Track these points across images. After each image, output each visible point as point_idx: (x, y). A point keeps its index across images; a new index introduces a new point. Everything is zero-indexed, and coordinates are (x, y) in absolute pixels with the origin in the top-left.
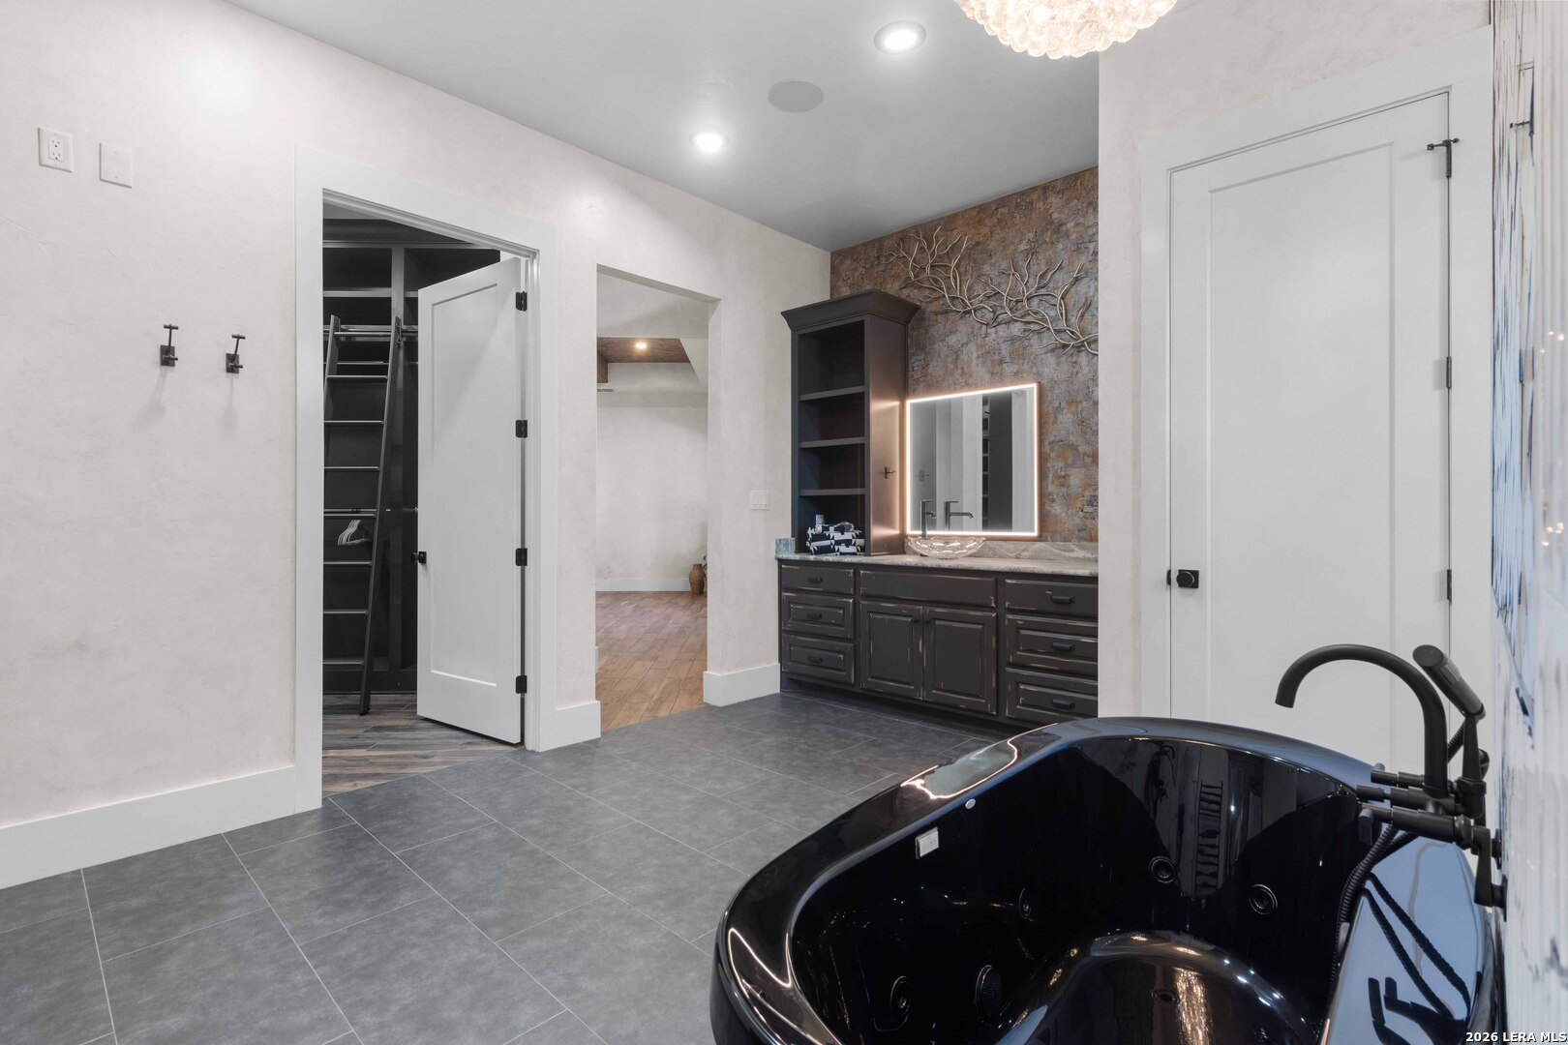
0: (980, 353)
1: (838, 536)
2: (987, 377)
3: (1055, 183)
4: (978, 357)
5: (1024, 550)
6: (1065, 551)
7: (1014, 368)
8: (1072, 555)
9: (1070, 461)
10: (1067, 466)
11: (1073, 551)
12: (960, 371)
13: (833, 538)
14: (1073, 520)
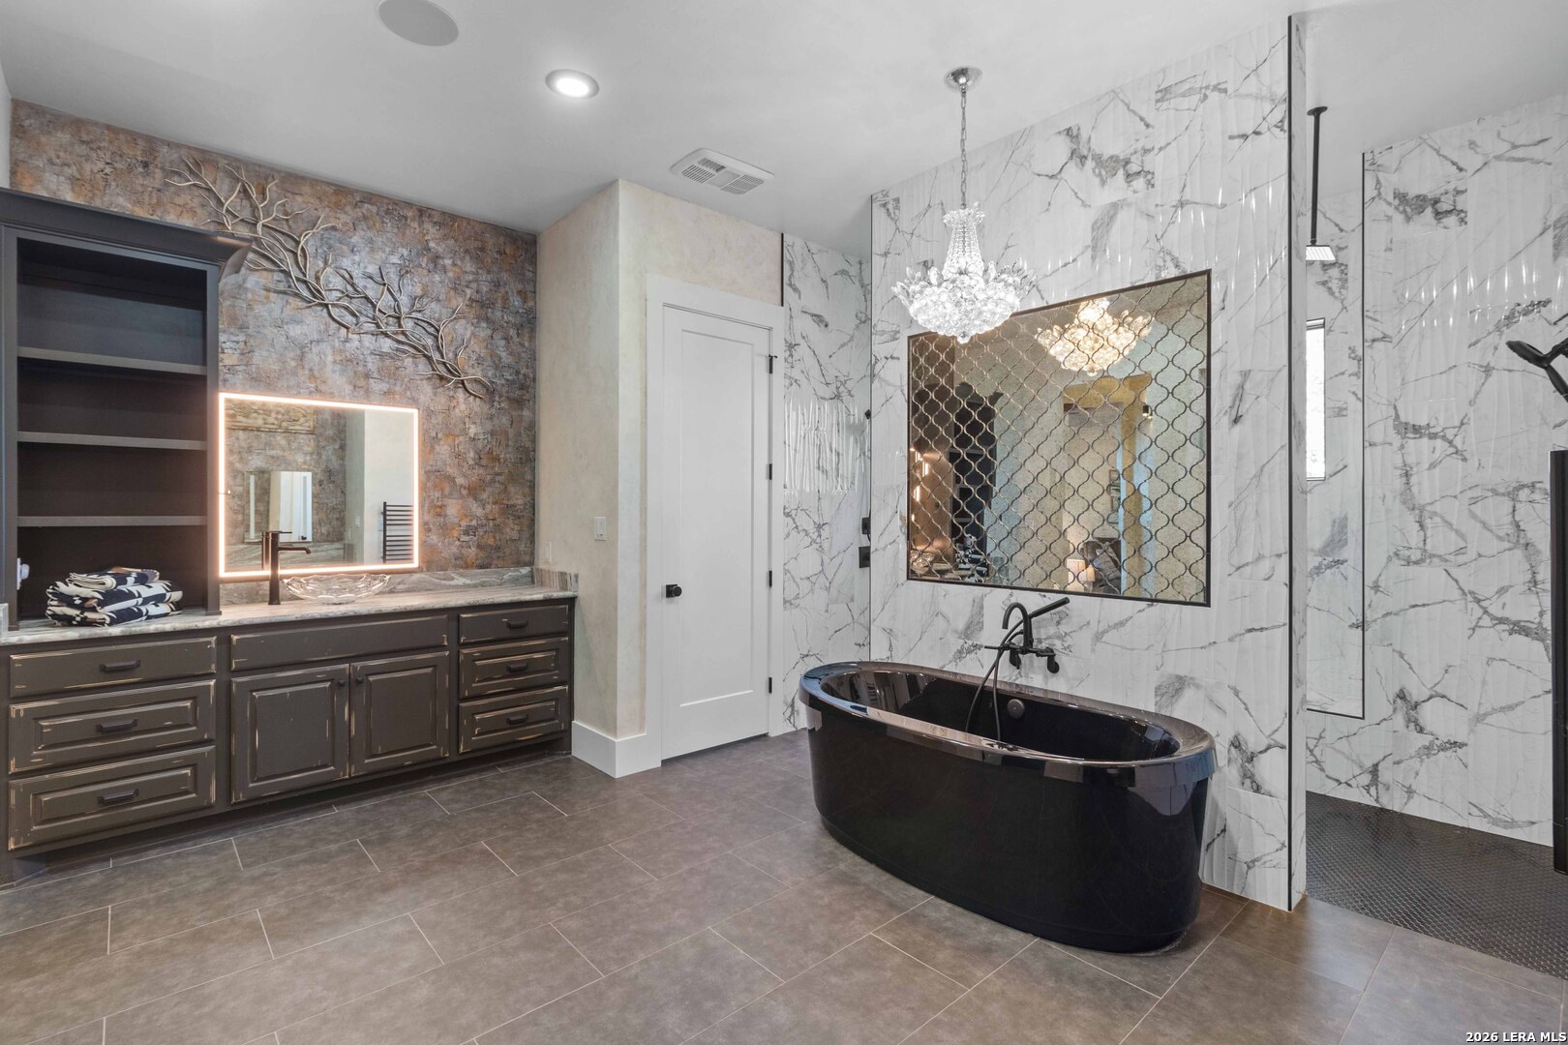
0: (338, 358)
1: (146, 592)
2: (348, 388)
3: (434, 212)
4: (335, 362)
5: (399, 583)
6: (444, 579)
7: (384, 387)
8: (452, 583)
9: (447, 492)
10: (443, 496)
11: (453, 579)
12: (307, 372)
13: (140, 596)
14: (450, 549)
